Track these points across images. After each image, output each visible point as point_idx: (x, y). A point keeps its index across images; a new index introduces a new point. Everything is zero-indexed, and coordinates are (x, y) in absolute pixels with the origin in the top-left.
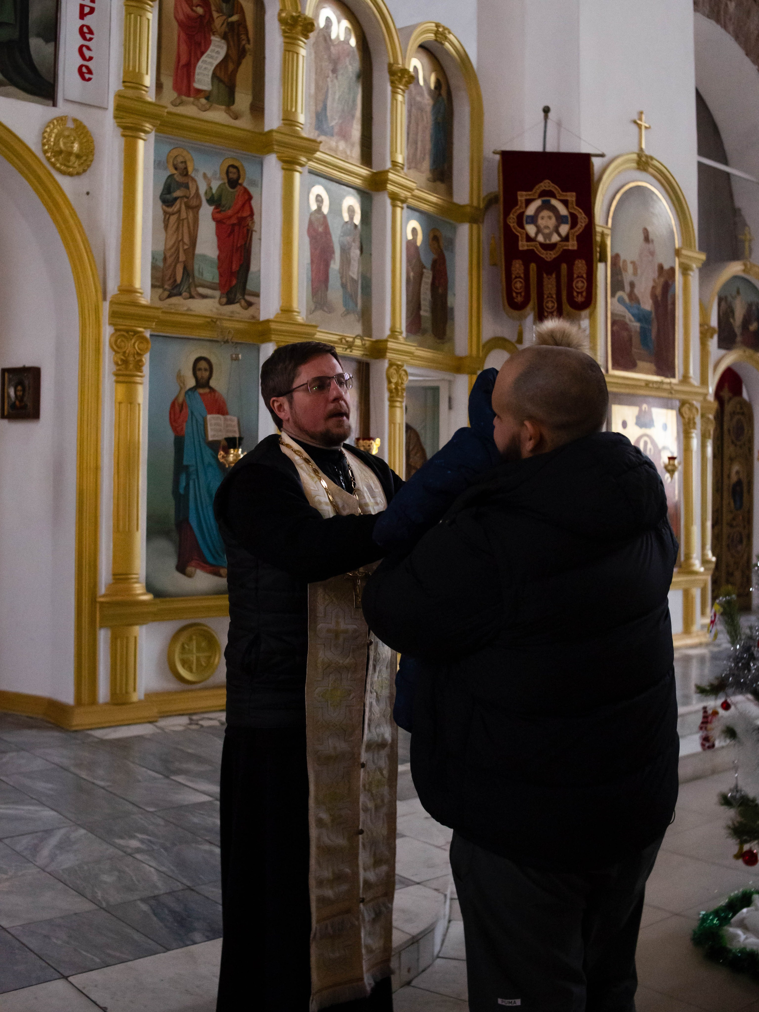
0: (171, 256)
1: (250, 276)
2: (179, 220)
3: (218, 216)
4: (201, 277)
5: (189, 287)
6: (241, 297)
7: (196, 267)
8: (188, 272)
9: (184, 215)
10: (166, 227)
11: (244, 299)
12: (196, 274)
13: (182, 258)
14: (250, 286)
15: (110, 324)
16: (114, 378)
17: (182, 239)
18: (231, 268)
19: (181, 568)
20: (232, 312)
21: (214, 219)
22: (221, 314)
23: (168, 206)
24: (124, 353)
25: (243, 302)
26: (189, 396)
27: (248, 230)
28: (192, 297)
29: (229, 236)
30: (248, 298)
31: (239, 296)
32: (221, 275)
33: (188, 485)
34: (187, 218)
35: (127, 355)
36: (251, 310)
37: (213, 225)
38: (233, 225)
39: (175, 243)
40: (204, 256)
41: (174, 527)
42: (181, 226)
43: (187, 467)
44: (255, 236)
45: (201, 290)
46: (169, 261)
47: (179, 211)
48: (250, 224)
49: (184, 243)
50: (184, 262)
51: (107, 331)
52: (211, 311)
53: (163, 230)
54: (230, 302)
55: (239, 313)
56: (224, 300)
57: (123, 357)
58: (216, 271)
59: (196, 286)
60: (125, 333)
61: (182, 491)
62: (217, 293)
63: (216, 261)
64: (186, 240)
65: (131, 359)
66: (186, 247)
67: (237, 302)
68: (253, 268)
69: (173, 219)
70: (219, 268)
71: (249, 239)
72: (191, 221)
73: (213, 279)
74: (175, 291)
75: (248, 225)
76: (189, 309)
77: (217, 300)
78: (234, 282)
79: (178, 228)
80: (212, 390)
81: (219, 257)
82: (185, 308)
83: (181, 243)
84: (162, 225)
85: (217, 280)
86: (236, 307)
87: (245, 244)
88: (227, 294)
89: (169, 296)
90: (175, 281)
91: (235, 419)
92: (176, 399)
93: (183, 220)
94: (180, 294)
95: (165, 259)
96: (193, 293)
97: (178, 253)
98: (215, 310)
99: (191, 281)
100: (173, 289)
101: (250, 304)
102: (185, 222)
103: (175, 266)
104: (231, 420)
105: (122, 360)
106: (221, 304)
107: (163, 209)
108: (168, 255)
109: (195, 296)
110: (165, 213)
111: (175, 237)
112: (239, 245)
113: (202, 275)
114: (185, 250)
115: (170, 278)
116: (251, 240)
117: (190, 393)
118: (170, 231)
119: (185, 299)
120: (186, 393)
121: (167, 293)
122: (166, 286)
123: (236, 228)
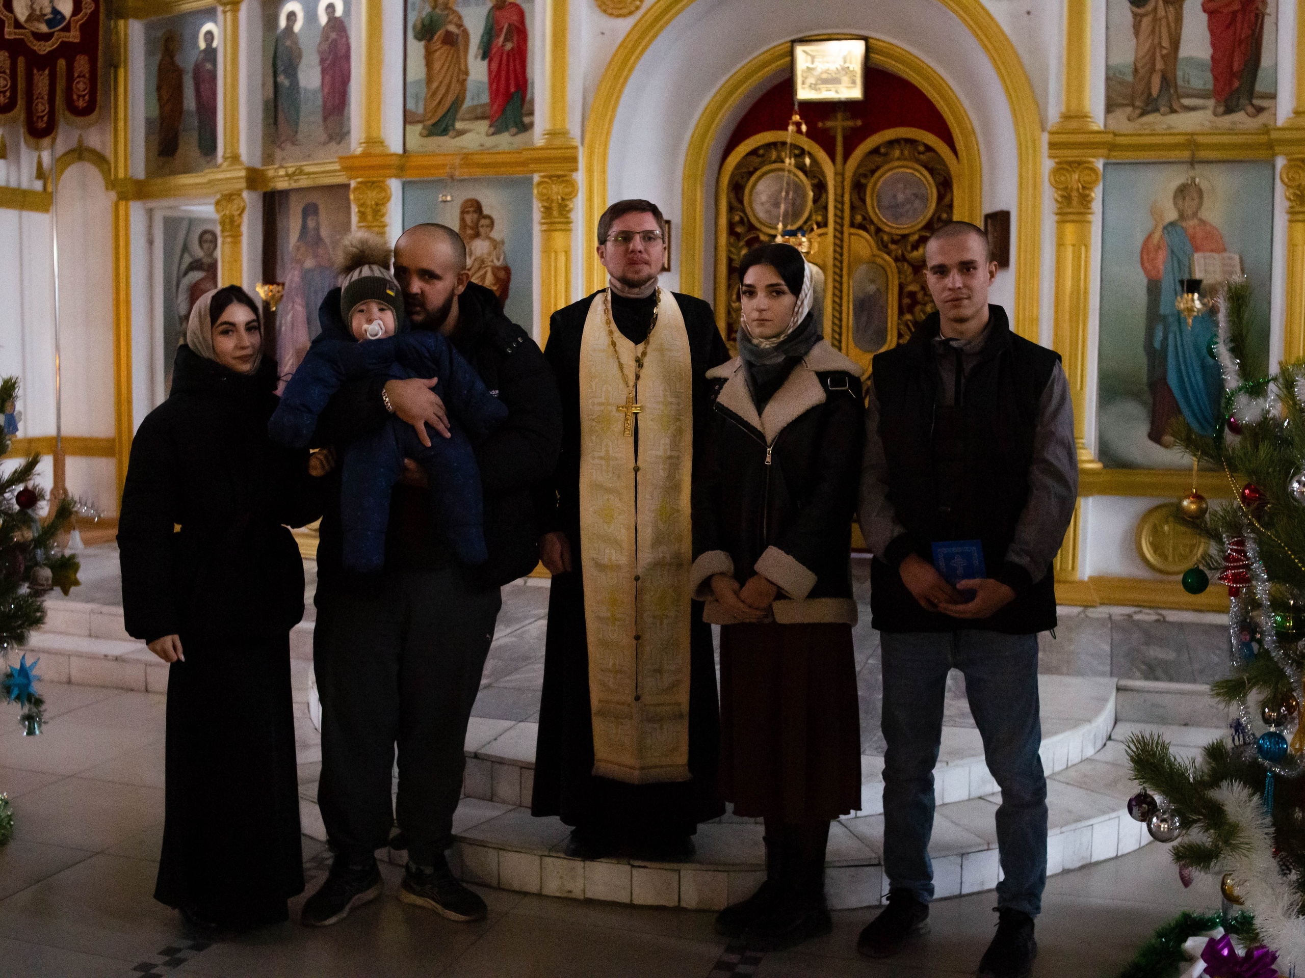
0: (1143, 67)
1: (1261, 74)
2: (1155, 20)
3: (1211, 5)
4: (1186, 85)
5: (1170, 101)
6: (1247, 102)
7: (1180, 74)
8: (1167, 81)
9: (1161, 12)
10: (1137, 33)
11: (1253, 105)
12: (1180, 82)
13: (1159, 65)
14: (1259, 87)
15: (1050, 157)
16: (1056, 218)
17: (1160, 43)
18: (1231, 67)
19: (1155, 436)
20: (1234, 123)
21: (1205, 11)
22: (1216, 128)
23: (1138, 7)
24: (1066, 188)
25: (1250, 109)
26: (1169, 233)
27: (1257, 16)
28: (1173, 111)
29: (1228, 27)
30: (1256, 102)
31: (1243, 101)
32: (1216, 78)
33: (1165, 338)
34: (1167, 17)
35: (1068, 191)
36: (1262, 119)
37: (1204, 17)
38: (1234, 13)
39: (1149, 51)
40: (1190, 60)
41: (1146, 388)
42: (1157, 28)
43: (1165, 317)
44: (1268, 22)
45: (1186, 102)
46: (1142, 72)
47: (1155, 9)
48: (1260, 7)
49: (1162, 47)
50: (1162, 71)
51: (1047, 165)
52: (1203, 125)
53: (1133, 37)
54: (1229, 110)
55: (1243, 123)
56: (1221, 109)
57: (1065, 194)
58: (1209, 76)
59: (1179, 97)
60: (1065, 166)
61: (1157, 345)
62: (1211, 103)
63: (1210, 62)
64: (1166, 43)
65: (1075, 194)
66: (1165, 52)
67: (1241, 110)
68: (1265, 62)
69: (1146, 22)
70: (1212, 71)
71: (1258, 28)
72: (1171, 18)
73: (1205, 84)
74: (1149, 108)
75: (1257, 8)
76: (1170, 127)
77: (1209, 112)
78: (1236, 84)
79: (1153, 31)
80: (1203, 222)
81: (1213, 57)
82: (1165, 126)
83: (1158, 50)
84: (1132, 30)
85: (1210, 86)
86: (1239, 117)
87: (1254, 31)
88: (1226, 101)
89: (1142, 114)
90: (1150, 94)
91: (1237, 257)
92: (1149, 237)
93: (1160, 20)
94: (1157, 110)
95: (1136, 71)
96: (1175, 107)
97: (1155, 60)
98: (1207, 124)
99: (1172, 91)
100: (1147, 104)
101: (1260, 110)
102: (1164, 22)
103: (1150, 78)
104: (1230, 258)
105: (1062, 196)
106: (1215, 114)
107: (1132, 12)
108: (1139, 65)
109: (1178, 109)
110: (1135, 15)
111: (1150, 41)
112: (1243, 36)
113: (1189, 83)
114: (1163, 57)
115: (1142, 94)
116: (1262, 27)
117: (1169, 229)
118: (1142, 37)
119: (1164, 115)
120: (1165, 228)
121: (1138, 112)
122: (1137, 103)
123: (1239, 16)
